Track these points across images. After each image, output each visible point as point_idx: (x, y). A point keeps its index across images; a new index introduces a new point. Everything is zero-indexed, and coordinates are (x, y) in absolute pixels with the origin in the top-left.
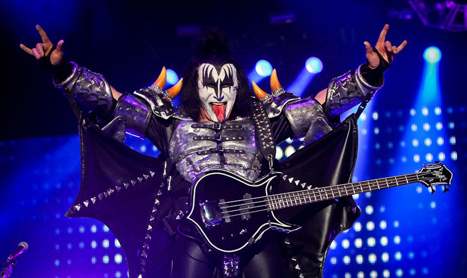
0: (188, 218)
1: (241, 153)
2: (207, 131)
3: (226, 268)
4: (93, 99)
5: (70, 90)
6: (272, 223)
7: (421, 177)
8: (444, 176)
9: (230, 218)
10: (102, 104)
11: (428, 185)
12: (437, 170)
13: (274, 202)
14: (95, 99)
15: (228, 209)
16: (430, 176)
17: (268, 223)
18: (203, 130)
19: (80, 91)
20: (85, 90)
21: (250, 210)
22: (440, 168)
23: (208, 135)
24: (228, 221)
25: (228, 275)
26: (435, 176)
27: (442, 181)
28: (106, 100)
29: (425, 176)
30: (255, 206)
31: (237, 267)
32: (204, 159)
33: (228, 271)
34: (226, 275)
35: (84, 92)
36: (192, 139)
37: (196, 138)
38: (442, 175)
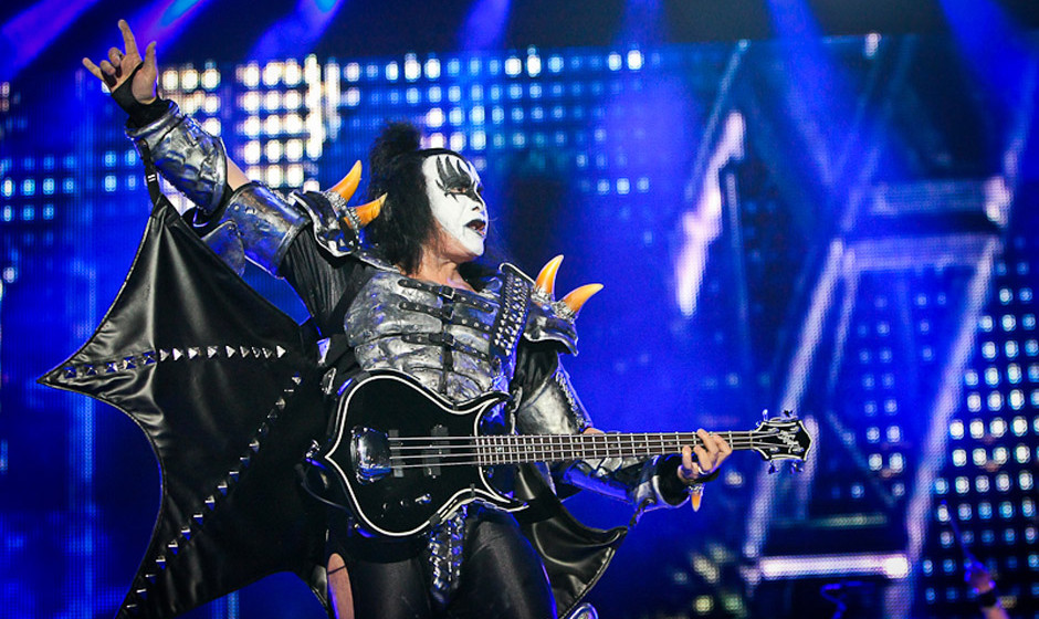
0: (327, 457)
1: (484, 359)
2: (428, 298)
3: (437, 572)
4: (187, 177)
5: (151, 148)
6: (476, 490)
7: (758, 440)
8: (797, 443)
9: (404, 469)
10: (204, 190)
11: (767, 457)
12: (787, 429)
13: (487, 451)
14: (194, 177)
15: (403, 453)
16: (774, 440)
17: (470, 490)
18: (421, 294)
19: (169, 155)
20: (177, 154)
21: (443, 460)
22: (793, 427)
23: (428, 304)
24: (399, 474)
25: (440, 586)
26: (781, 442)
27: (793, 453)
28: (212, 183)
29: (765, 440)
30: (452, 453)
31: (458, 573)
32: (414, 353)
33: (440, 579)
34: (436, 586)
35: (175, 158)
36: (398, 307)
37: (405, 306)
38: (795, 440)
